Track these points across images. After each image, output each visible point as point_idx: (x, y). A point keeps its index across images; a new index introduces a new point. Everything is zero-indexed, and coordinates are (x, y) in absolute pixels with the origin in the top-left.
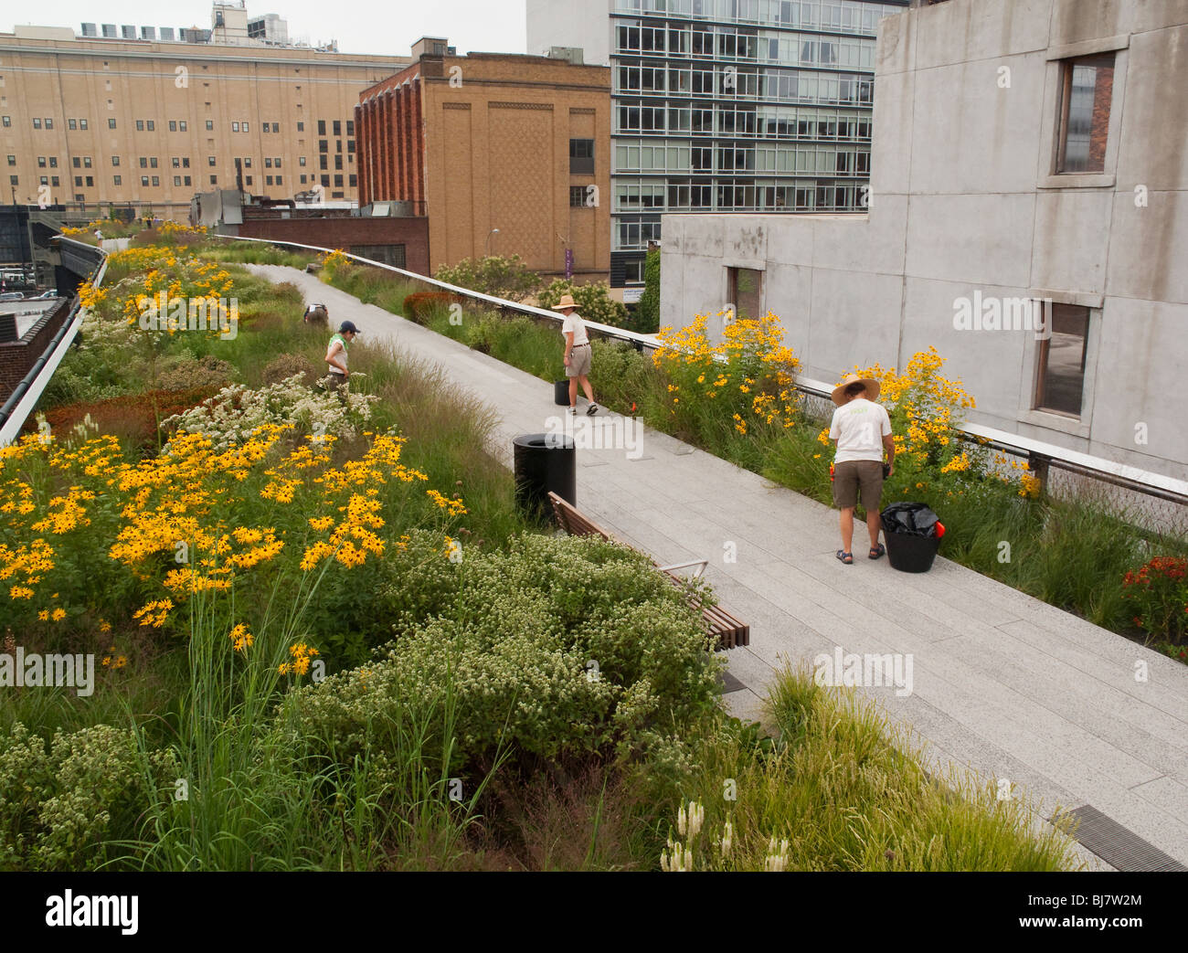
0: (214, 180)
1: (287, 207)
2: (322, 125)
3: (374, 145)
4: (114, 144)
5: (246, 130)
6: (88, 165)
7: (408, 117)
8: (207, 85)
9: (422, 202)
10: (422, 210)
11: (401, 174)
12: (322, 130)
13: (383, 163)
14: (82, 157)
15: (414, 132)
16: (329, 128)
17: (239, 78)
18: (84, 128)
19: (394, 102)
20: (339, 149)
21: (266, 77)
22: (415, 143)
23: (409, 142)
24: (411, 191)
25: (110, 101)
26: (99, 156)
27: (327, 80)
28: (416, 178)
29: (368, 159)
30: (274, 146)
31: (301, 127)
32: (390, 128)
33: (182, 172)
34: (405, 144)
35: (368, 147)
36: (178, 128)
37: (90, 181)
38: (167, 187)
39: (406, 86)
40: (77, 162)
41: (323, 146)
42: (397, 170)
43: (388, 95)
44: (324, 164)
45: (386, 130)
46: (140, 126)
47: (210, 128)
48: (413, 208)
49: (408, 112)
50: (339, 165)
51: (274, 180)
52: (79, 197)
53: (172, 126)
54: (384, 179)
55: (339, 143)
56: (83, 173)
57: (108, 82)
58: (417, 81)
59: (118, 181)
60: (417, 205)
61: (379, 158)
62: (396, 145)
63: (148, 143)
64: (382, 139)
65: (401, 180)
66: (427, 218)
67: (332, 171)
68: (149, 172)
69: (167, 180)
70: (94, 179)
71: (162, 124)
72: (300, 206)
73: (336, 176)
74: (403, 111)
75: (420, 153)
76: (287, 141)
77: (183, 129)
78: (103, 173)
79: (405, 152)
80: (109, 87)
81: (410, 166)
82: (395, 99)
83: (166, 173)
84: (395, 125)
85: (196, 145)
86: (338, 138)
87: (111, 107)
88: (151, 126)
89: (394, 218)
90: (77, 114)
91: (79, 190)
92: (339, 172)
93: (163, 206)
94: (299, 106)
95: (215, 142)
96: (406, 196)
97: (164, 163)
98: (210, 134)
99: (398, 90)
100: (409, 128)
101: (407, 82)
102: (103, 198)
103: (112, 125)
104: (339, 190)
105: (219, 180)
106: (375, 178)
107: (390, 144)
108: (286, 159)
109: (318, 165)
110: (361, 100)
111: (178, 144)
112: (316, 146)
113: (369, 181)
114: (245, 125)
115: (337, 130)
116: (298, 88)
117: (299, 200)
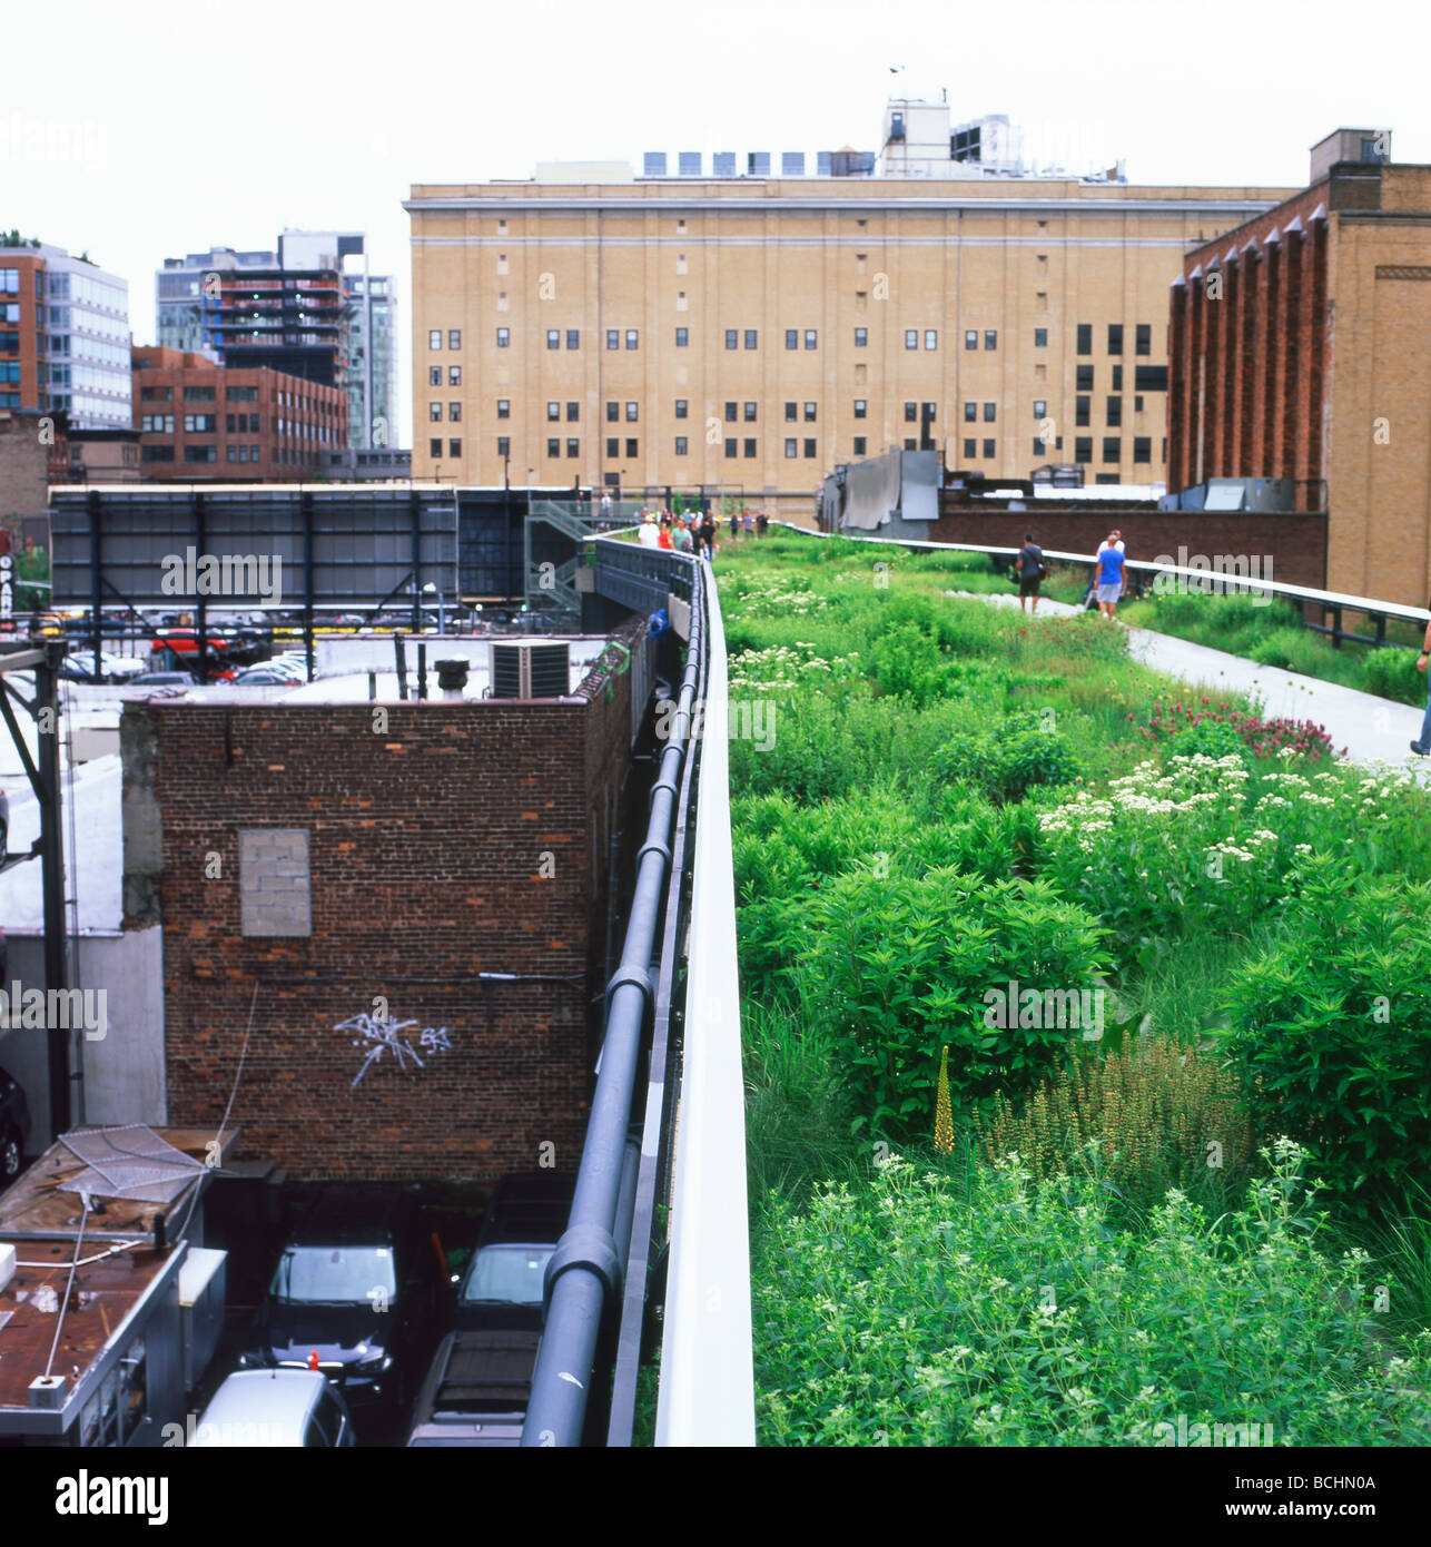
0: (860, 445)
1: (1018, 494)
2: (1085, 333)
3: (1211, 363)
4: (682, 376)
5: (931, 345)
6: (631, 419)
7: (1294, 301)
8: (861, 257)
9: (1315, 482)
10: (1313, 499)
11: (1269, 423)
12: (1084, 345)
13: (1229, 400)
14: (622, 402)
15: (1306, 333)
16: (1100, 339)
17: (925, 241)
18: (632, 345)
19: (1262, 271)
20: (1117, 384)
21: (977, 238)
22: (1306, 355)
23: (1293, 352)
24: (1290, 457)
25: (682, 295)
26: (653, 400)
27: (1102, 241)
28: (1304, 430)
29: (1195, 394)
30: (983, 379)
31: (1041, 338)
32: (1250, 326)
33: (801, 430)
34: (1282, 358)
35: (1195, 369)
36: (801, 343)
37: (632, 447)
38: (770, 459)
39: (1294, 235)
40: (613, 415)
41: (1085, 378)
42: (1260, 417)
43: (1251, 253)
44: (1083, 416)
45: (1240, 330)
46: (731, 341)
47: (861, 342)
48: (1293, 496)
49: (1295, 288)
50: (1114, 416)
51: (980, 448)
52: (612, 479)
53: (791, 340)
54: (1229, 436)
55: (1118, 373)
56: (621, 431)
57: (682, 258)
58: (1320, 223)
59: (681, 447)
60: (1302, 490)
61: (1221, 391)
62: (1261, 362)
63: (742, 374)
64: (1231, 348)
65: (1269, 437)
66: (1325, 518)
67: (1099, 430)
68: (742, 431)
69: (770, 447)
70: (640, 446)
71: (772, 338)
72: (1043, 492)
73: (1107, 441)
74: (1284, 287)
75: (1317, 377)
76: (1011, 368)
77: (810, 345)
78: (657, 430)
79: (1281, 376)
80: (682, 268)
81: (1291, 406)
82: (1266, 262)
83: (772, 432)
84: (1262, 319)
85: (831, 376)
86: (1115, 360)
87: (682, 305)
88: (752, 340)
89: (1252, 516)
90: (622, 321)
91: (613, 465)
92: (1113, 432)
93: (761, 496)
94: (1041, 295)
95: (870, 370)
96: (1278, 470)
97: (772, 411)
98: (861, 355)
99: (1273, 245)
100: (1293, 324)
101: (1295, 225)
102: (653, 481)
103: (682, 341)
104: (1111, 468)
105: (869, 446)
106: (1209, 433)
107: (1249, 360)
108: (1006, 405)
109: (1071, 417)
110: (1188, 271)
111: (797, 375)
112: (1071, 378)
113: (1194, 439)
114: (931, 336)
115: (1115, 344)
116: (1042, 258)
117: (1041, 481)
